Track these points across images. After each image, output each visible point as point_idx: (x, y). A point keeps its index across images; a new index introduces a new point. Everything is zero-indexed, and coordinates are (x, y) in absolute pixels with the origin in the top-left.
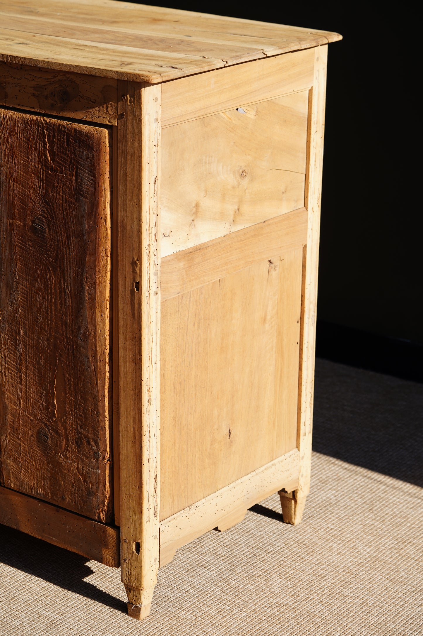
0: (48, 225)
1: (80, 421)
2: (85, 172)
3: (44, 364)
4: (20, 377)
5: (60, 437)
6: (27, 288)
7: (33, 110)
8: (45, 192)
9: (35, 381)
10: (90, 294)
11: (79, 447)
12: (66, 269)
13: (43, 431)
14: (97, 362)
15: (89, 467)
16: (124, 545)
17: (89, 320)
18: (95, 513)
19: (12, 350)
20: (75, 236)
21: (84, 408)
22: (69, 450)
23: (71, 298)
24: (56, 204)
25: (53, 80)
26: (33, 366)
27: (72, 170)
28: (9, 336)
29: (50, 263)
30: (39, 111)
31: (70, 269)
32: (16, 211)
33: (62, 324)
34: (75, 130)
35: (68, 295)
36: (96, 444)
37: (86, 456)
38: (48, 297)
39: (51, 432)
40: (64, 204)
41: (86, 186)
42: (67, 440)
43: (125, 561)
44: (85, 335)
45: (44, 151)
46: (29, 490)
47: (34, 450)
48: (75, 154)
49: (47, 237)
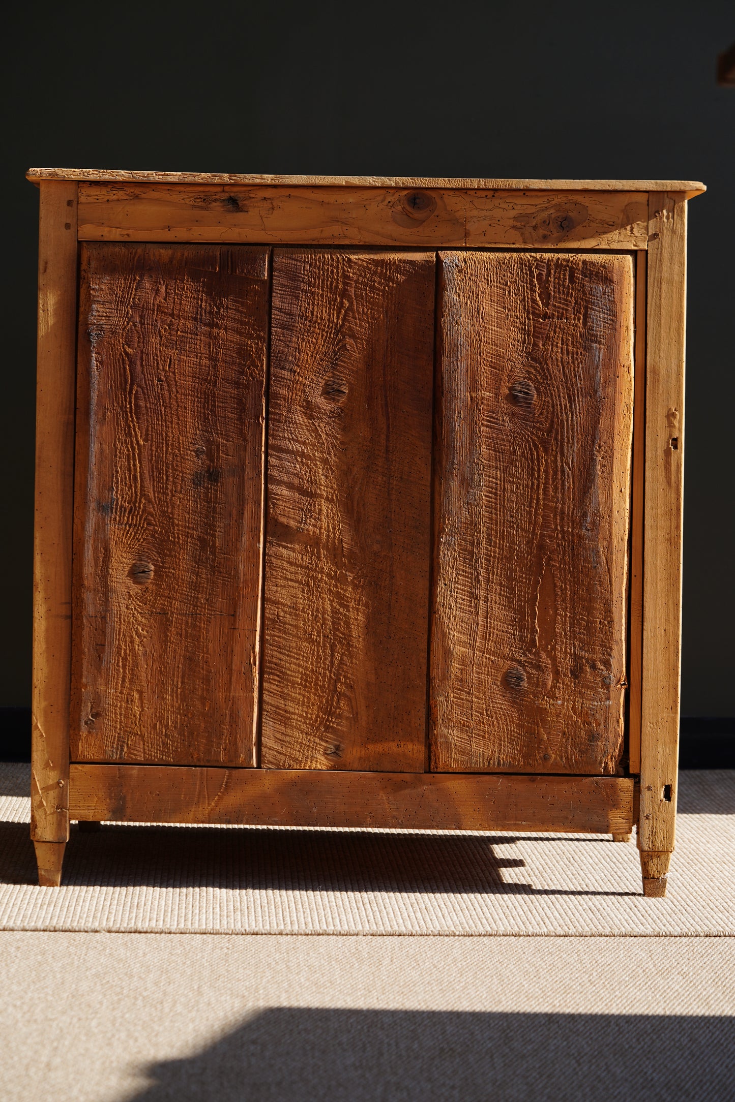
0: (537, 389)
1: (580, 641)
2: (600, 312)
3: (520, 577)
4: (476, 605)
5: (543, 672)
6: (496, 479)
7: (512, 246)
8: (533, 347)
9: (503, 605)
10: (604, 466)
11: (576, 677)
12: (566, 440)
13: (514, 672)
14: (612, 554)
15: (594, 700)
16: (646, 796)
17: (602, 501)
18: (601, 763)
19: (463, 571)
20: (582, 395)
21: (587, 622)
22: (559, 687)
23: (573, 478)
24: (552, 358)
25: (546, 205)
26: (501, 584)
27: (577, 312)
28: (459, 552)
29: (538, 437)
30: (523, 247)
31: (573, 440)
32: (483, 380)
33: (555, 516)
34: (584, 262)
35: (568, 474)
36: (605, 666)
37: (588, 687)
38: (533, 484)
39: (528, 669)
40: (565, 357)
41: (600, 329)
42: (557, 673)
43: (647, 817)
44: (593, 523)
45: (532, 295)
46: (484, 763)
47: (496, 703)
48: (584, 291)
49: (535, 405)
